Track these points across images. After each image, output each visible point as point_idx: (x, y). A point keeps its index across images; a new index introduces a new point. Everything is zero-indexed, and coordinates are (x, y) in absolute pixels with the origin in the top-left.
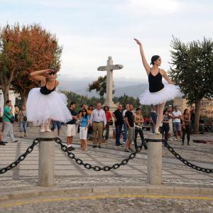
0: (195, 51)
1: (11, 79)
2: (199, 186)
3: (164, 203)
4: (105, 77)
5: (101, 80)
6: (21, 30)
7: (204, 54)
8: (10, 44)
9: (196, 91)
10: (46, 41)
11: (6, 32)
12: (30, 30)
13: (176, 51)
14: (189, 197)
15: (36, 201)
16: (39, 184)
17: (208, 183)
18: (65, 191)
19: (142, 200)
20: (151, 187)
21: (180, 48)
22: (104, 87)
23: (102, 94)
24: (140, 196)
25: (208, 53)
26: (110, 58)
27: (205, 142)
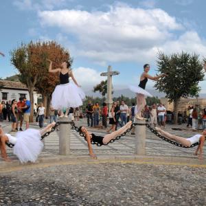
0: (175, 61)
1: (35, 83)
2: (172, 156)
3: (146, 166)
4: (106, 81)
5: (103, 83)
6: (41, 44)
7: (182, 63)
8: (34, 55)
9: (175, 92)
10: (61, 53)
11: (30, 47)
12: (48, 45)
13: (161, 61)
14: (163, 163)
15: (58, 164)
16: (60, 154)
17: (177, 155)
18: (78, 158)
19: (130, 164)
20: (137, 156)
21: (163, 59)
22: (106, 88)
23: (104, 94)
24: (129, 162)
25: (185, 62)
26: (109, 67)
27: (180, 130)
